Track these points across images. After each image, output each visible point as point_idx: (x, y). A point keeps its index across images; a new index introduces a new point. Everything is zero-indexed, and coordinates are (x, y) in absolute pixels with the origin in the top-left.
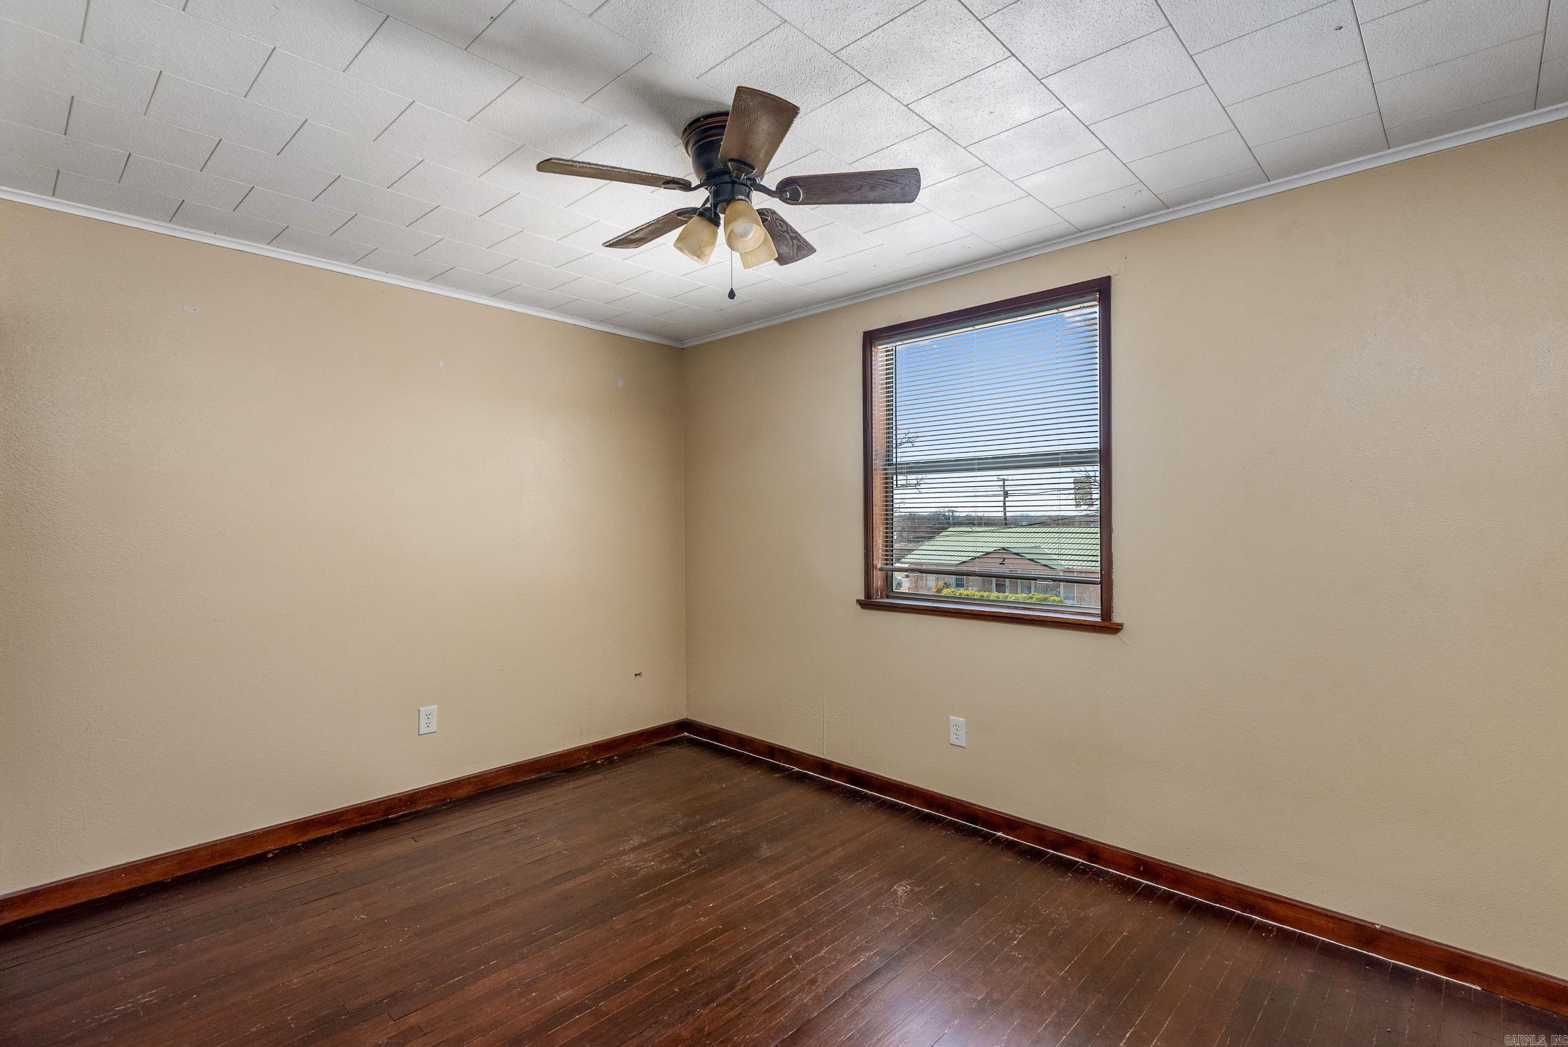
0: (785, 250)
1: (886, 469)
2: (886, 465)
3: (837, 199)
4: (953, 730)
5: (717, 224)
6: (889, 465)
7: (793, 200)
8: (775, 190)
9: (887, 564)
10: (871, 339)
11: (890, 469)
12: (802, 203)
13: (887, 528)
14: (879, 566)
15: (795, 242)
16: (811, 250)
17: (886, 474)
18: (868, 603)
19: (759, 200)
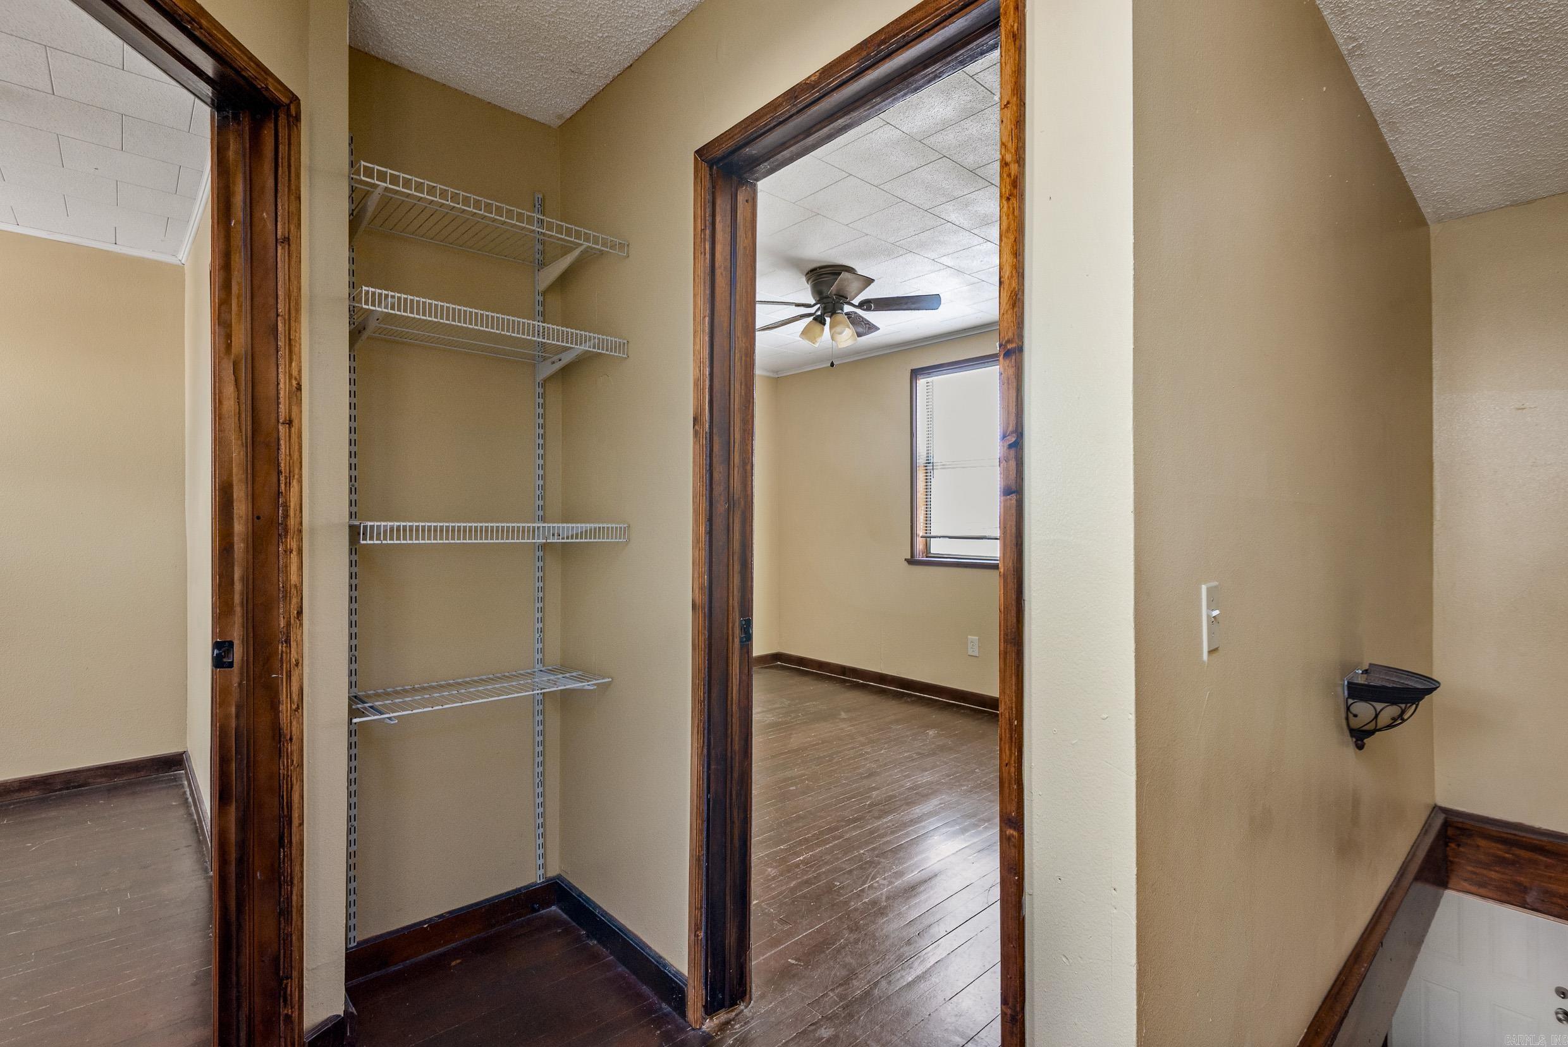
0: (860, 330)
1: (926, 466)
2: (926, 463)
3: (895, 308)
4: (970, 645)
5: (824, 324)
6: (928, 463)
7: (869, 309)
8: (857, 304)
9: (926, 533)
10: (915, 374)
11: (929, 466)
12: (873, 310)
13: (927, 508)
14: (921, 535)
15: (867, 326)
16: (877, 329)
17: (926, 470)
18: (912, 561)
19: (847, 308)
